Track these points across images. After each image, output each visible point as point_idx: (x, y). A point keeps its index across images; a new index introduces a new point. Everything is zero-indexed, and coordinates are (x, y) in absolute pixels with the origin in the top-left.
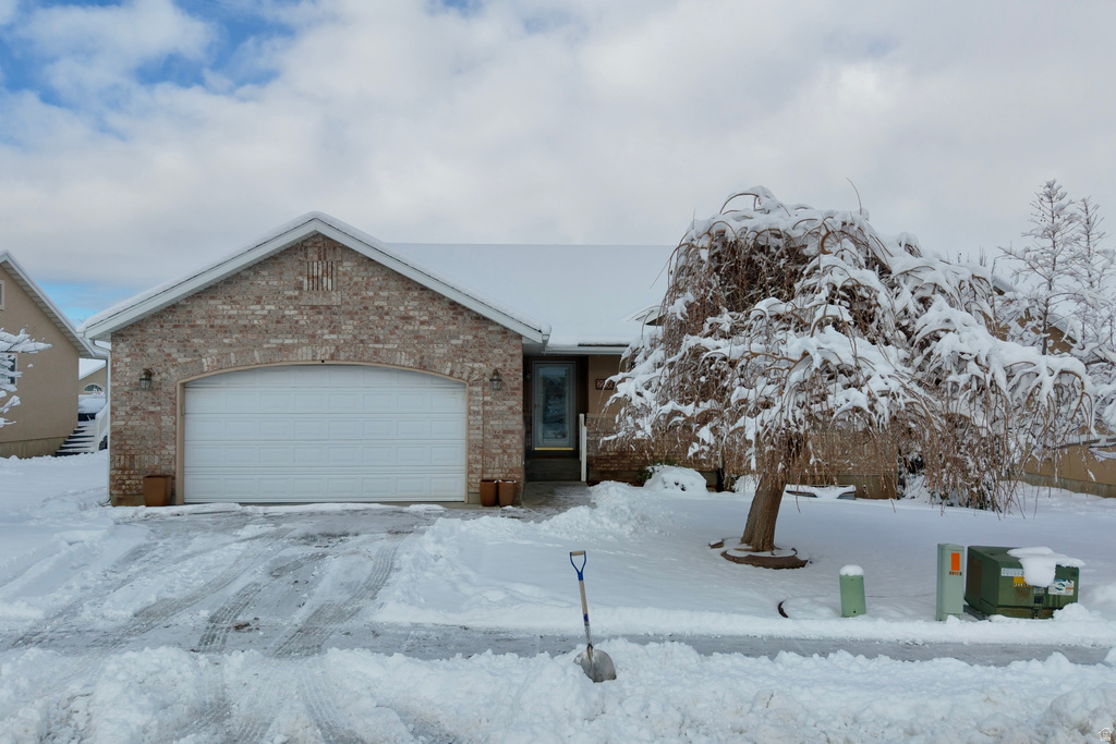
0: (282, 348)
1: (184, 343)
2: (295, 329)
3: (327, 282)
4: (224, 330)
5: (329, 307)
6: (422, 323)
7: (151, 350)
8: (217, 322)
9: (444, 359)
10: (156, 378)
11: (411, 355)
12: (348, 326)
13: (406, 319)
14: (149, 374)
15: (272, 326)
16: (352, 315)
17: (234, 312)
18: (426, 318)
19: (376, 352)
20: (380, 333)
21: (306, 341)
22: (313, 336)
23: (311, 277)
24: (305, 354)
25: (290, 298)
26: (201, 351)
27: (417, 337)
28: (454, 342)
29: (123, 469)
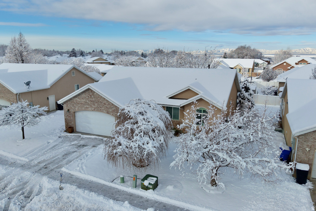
0: (87, 107)
1: (73, 105)
2: (88, 104)
3: (92, 96)
4: (78, 103)
5: (93, 101)
6: (107, 105)
7: (69, 106)
8: (77, 102)
9: (111, 112)
10: (70, 111)
11: (106, 111)
12: (96, 104)
13: (105, 104)
14: (68, 110)
15: (85, 103)
16: (97, 102)
17: (79, 101)
18: (108, 104)
19: (101, 110)
20: (101, 106)
21: (90, 106)
22: (91, 106)
23: (90, 95)
24: (90, 109)
25: (87, 99)
26: (76, 107)
27: (107, 108)
28: (113, 109)
29: (67, 125)
